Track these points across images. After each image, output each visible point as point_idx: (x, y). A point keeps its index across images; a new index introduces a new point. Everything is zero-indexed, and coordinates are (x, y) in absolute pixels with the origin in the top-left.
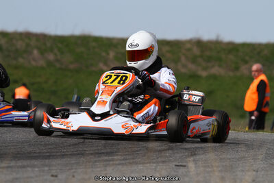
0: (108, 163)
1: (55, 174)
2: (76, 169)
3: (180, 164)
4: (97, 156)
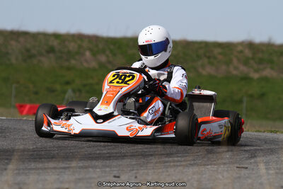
0: (168, 164)
1: (117, 175)
2: (137, 170)
3: (241, 166)
4: (157, 157)
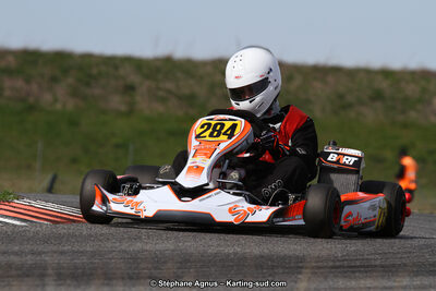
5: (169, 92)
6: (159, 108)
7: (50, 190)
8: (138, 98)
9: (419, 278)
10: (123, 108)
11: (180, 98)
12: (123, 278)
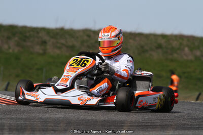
5: (62, 44)
6: (58, 52)
7: (6, 89)
8: (48, 47)
9: (178, 131)
10: (41, 51)
11: (67, 47)
12: (40, 131)
